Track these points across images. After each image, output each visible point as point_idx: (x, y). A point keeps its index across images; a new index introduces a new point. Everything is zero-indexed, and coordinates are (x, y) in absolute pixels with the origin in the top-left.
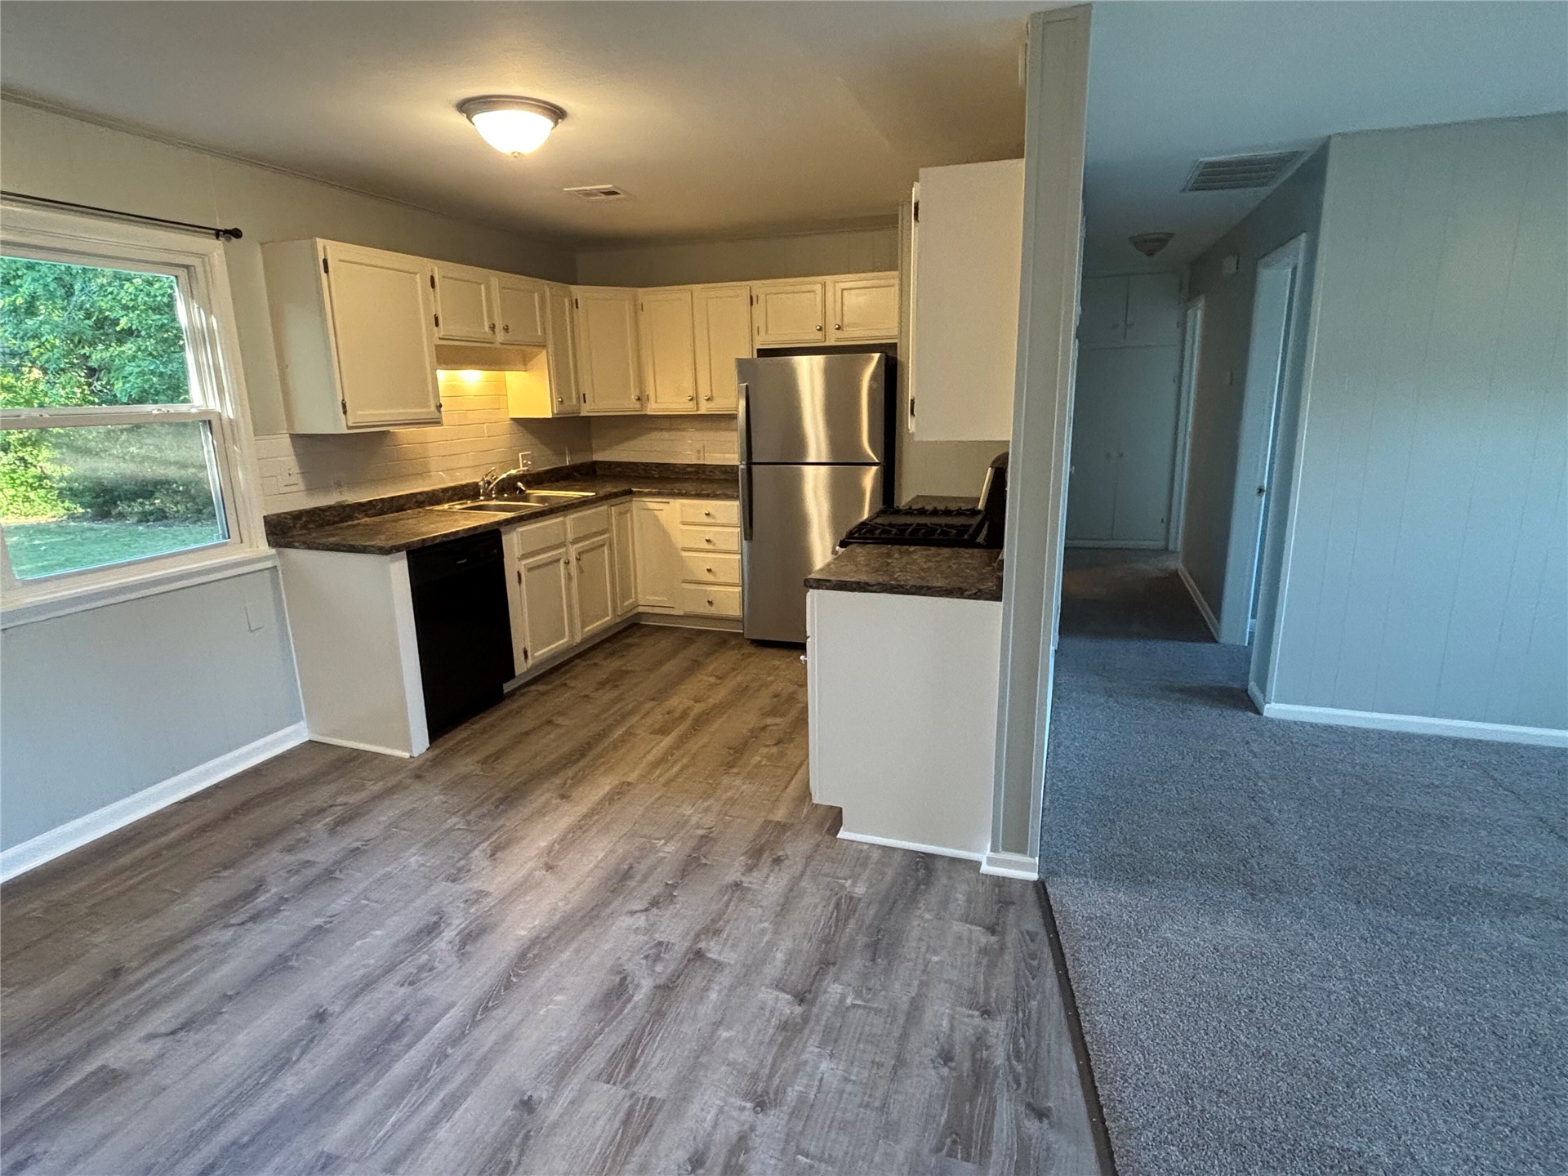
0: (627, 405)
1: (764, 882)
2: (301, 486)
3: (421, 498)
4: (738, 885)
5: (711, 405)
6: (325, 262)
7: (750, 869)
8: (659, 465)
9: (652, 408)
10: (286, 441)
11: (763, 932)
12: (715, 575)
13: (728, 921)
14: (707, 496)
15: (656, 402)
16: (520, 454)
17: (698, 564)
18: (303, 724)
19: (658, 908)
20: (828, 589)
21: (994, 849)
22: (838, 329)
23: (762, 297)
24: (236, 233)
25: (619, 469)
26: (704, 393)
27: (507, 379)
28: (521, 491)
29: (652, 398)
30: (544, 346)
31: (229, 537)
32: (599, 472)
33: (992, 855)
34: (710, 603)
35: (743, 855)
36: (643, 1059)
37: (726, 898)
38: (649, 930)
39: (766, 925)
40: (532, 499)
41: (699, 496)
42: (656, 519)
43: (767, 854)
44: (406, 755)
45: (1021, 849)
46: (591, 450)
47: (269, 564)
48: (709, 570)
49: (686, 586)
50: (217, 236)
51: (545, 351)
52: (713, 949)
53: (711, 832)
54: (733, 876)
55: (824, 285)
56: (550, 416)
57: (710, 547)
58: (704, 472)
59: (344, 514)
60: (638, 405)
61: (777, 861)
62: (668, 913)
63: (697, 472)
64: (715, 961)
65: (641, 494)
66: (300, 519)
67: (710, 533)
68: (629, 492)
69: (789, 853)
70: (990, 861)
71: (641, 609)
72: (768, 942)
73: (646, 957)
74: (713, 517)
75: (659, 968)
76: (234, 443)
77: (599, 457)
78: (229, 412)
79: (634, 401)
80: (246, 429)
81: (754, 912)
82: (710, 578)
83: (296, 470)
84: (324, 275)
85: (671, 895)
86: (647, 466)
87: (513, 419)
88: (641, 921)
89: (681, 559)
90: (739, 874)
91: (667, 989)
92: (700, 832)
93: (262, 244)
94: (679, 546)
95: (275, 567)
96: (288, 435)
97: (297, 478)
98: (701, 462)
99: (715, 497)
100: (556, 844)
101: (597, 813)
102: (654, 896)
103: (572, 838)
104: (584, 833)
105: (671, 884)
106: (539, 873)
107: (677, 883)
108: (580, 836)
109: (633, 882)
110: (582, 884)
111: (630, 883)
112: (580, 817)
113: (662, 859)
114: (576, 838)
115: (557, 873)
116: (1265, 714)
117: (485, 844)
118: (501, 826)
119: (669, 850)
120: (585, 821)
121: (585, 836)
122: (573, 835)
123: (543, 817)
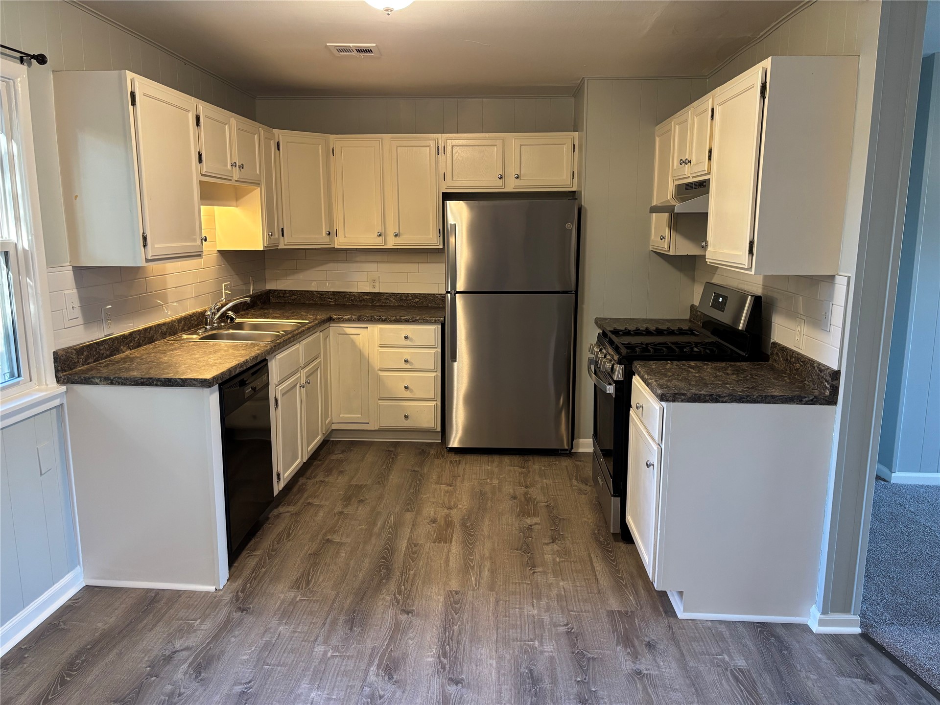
0: (319, 239)
1: (658, 667)
2: (80, 320)
3: (164, 329)
4: (638, 673)
5: (399, 240)
6: (133, 95)
7: (635, 657)
8: (334, 293)
9: (339, 242)
10: (69, 273)
12: (412, 391)
14: (407, 322)
15: (345, 237)
16: (223, 285)
17: (396, 382)
18: (79, 569)
20: (682, 401)
21: (824, 612)
22: (517, 178)
23: (449, 149)
24: (41, 59)
25: (294, 297)
26: (391, 230)
27: (216, 213)
28: (232, 319)
29: (340, 233)
30: (258, 184)
31: (19, 376)
32: (273, 300)
33: (823, 617)
34: (406, 417)
35: (617, 645)
37: (639, 686)
40: (246, 327)
41: (398, 321)
42: (353, 342)
43: (636, 641)
44: (212, 589)
45: (846, 610)
46: (264, 280)
47: (57, 402)
48: (406, 388)
49: (381, 403)
50: (22, 61)
51: (259, 188)
53: (572, 628)
55: (504, 140)
56: (261, 249)
57: (408, 366)
58: (379, 300)
59: (114, 345)
60: (327, 239)
61: (651, 646)
63: (372, 300)
65: (340, 320)
66: (82, 354)
67: (407, 353)
68: (330, 320)
69: (654, 638)
70: (822, 623)
71: (334, 427)
74: (412, 340)
76: (28, 274)
77: (271, 286)
78: (25, 243)
79: (324, 235)
80: (39, 261)
82: (407, 394)
83: (77, 304)
84: (131, 107)
85: (591, 691)
86: (322, 295)
87: (219, 251)
89: (379, 378)
90: (630, 663)
92: (561, 629)
93: (53, 71)
94: (377, 368)
95: (62, 405)
96: (71, 268)
97: (78, 312)
98: (376, 290)
99: (415, 322)
100: (442, 659)
101: (453, 623)
102: (578, 696)
103: (451, 650)
104: (458, 643)
105: (582, 681)
106: (452, 689)
107: (585, 679)
108: (458, 647)
109: (546, 684)
110: (501, 693)
111: (544, 685)
112: (441, 629)
113: (552, 658)
114: (455, 649)
115: (468, 686)
116: (892, 482)
117: (373, 668)
118: (374, 648)
119: (550, 650)
120: (449, 632)
121: (461, 647)
122: (450, 647)
123: (406, 633)
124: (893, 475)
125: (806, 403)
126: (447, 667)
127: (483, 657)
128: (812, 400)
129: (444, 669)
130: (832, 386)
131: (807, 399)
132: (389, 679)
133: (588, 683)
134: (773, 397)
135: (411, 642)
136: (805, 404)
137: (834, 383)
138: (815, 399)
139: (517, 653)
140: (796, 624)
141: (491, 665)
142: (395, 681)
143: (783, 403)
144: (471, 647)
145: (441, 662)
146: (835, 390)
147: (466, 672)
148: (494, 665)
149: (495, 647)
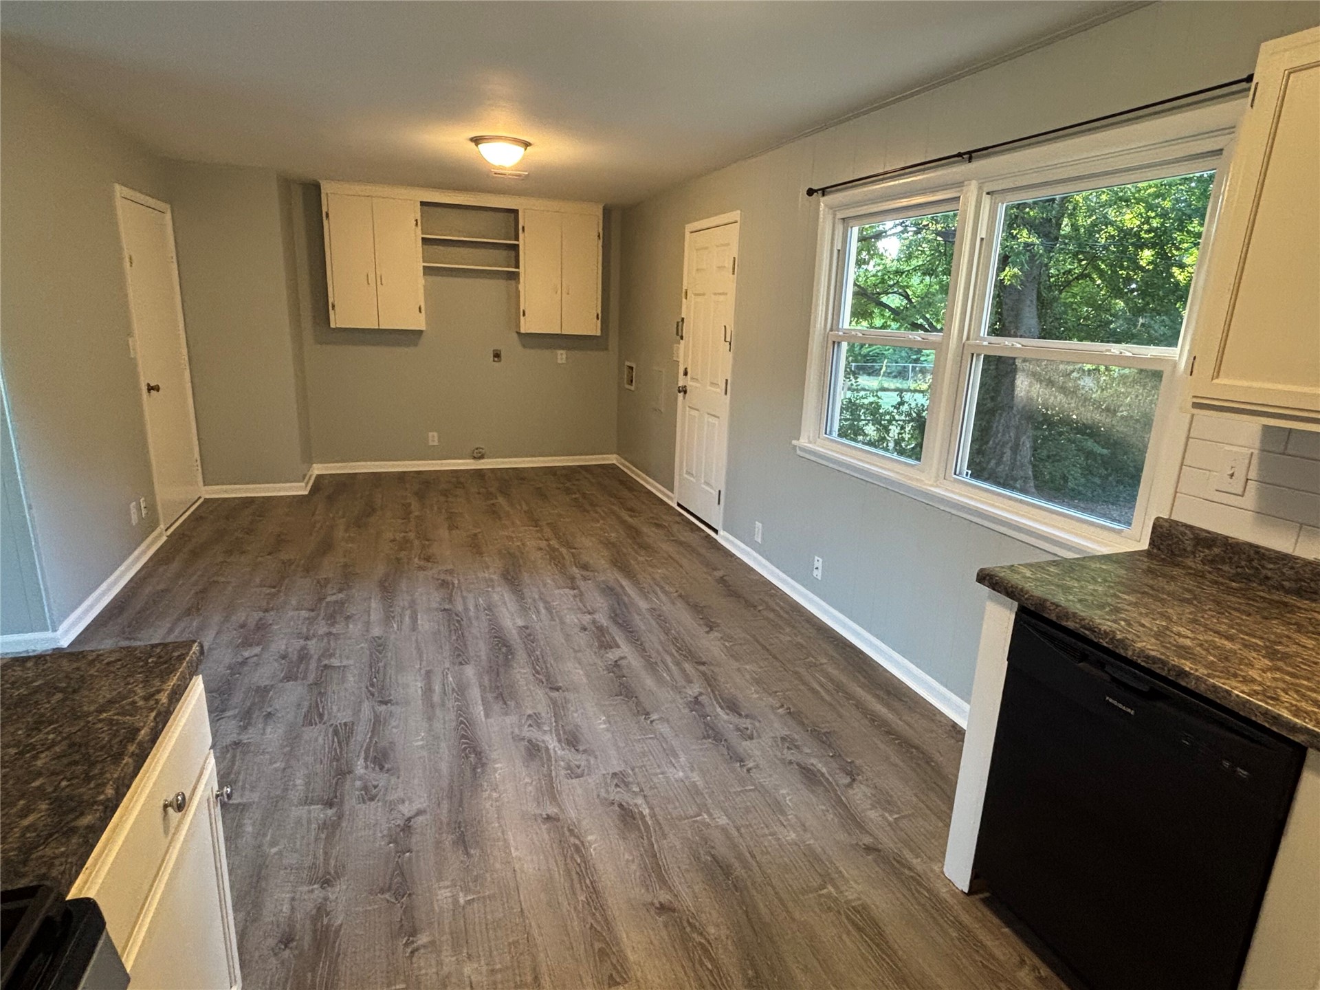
1: (293, 899)
4: (326, 883)
7: (321, 910)
11: (273, 843)
13: (316, 840)
19: (399, 825)
35: (341, 925)
36: (330, 739)
37: (332, 862)
38: (391, 807)
39: (274, 850)
43: (307, 941)
52: (319, 813)
53: (406, 945)
54: (339, 894)
61: (287, 940)
62: (385, 826)
64: (311, 804)
69: (273, 961)
72: (265, 835)
73: (375, 787)
75: (358, 783)
81: (292, 859)
85: (395, 842)
88: (407, 809)
90: (332, 897)
91: (343, 772)
92: (423, 939)
100: (577, 842)
101: (588, 904)
102: (411, 833)
103: (572, 858)
104: (568, 871)
105: (404, 853)
106: (552, 810)
107: (399, 857)
108: (566, 864)
109: (448, 839)
110: (498, 818)
111: (451, 837)
112: (599, 886)
113: (440, 879)
114: (569, 861)
115: (535, 817)
117: (646, 812)
118: (665, 836)
119: (443, 891)
120: (587, 887)
121: (562, 867)
122: (576, 861)
123: (641, 868)
126: (567, 833)
127: (529, 858)
129: (571, 831)
132: (621, 804)
133: (397, 852)
135: (627, 856)
139: (488, 875)
141: (517, 849)
142: (613, 804)
144: (549, 870)
145: (578, 838)
147: (544, 833)
148: (513, 850)
149: (518, 879)
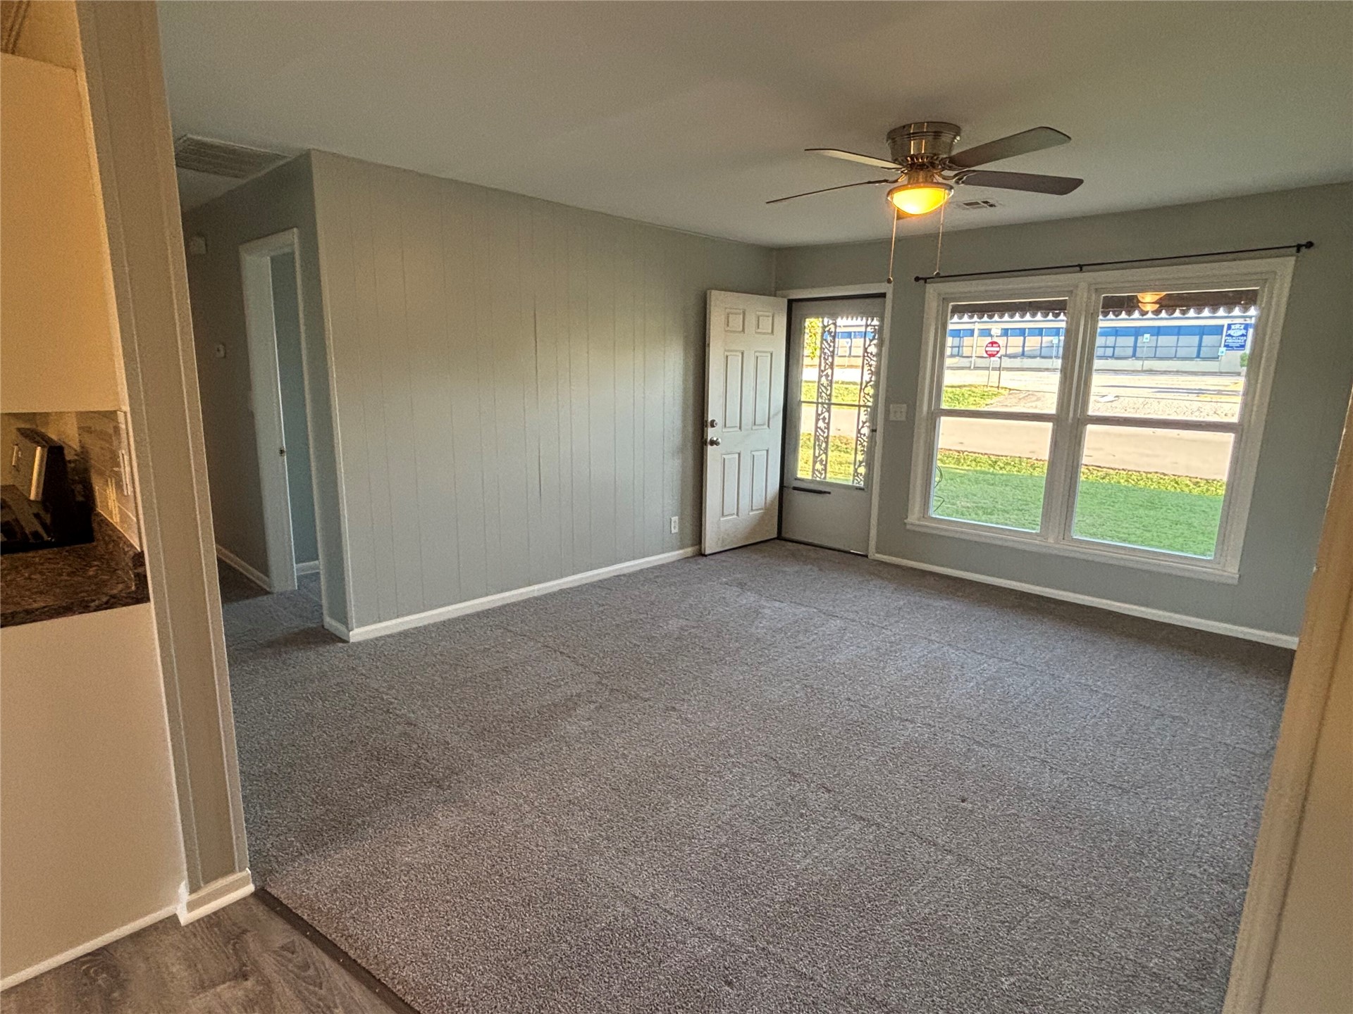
21: (193, 890)
45: (225, 870)
70: (192, 906)
116: (351, 641)
124: (351, 633)
125: (98, 609)
128: (107, 603)
130: (137, 575)
131: (97, 603)
134: (28, 612)
136: (95, 610)
137: (140, 570)
138: (113, 600)
140: (117, 942)
143: (51, 617)
146: (142, 579)
